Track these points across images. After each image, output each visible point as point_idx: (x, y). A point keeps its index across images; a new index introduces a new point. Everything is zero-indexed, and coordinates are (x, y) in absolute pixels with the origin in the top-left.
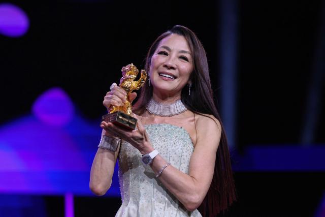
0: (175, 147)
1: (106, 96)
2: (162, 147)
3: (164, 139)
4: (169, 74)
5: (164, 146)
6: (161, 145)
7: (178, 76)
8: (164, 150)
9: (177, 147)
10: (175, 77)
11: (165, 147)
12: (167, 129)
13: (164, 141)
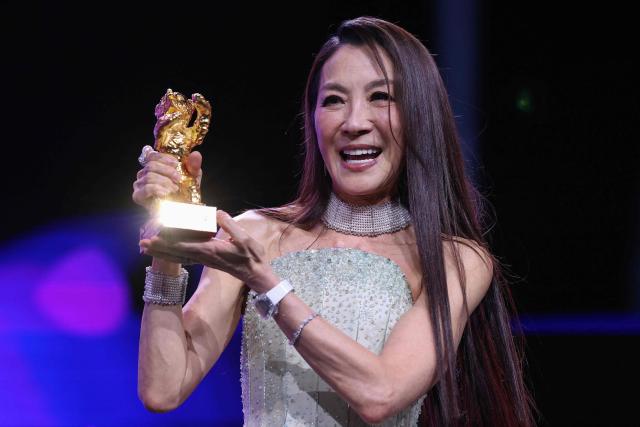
0: (372, 307)
1: (138, 180)
3: (345, 285)
6: (340, 300)
9: (378, 307)
11: (349, 306)
12: (354, 261)
13: (347, 292)
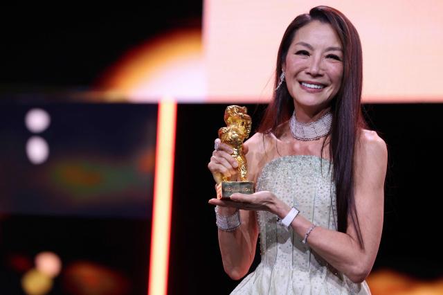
0: (322, 193)
2: (304, 192)
4: (315, 84)
5: (307, 191)
7: (329, 82)
8: (307, 197)
10: (325, 86)
12: (313, 164)
